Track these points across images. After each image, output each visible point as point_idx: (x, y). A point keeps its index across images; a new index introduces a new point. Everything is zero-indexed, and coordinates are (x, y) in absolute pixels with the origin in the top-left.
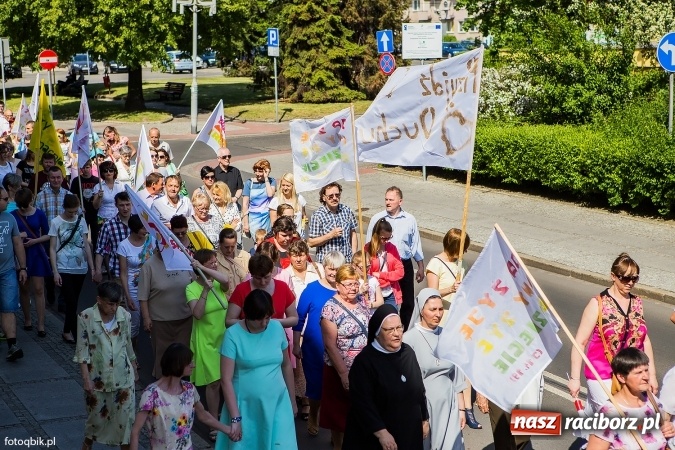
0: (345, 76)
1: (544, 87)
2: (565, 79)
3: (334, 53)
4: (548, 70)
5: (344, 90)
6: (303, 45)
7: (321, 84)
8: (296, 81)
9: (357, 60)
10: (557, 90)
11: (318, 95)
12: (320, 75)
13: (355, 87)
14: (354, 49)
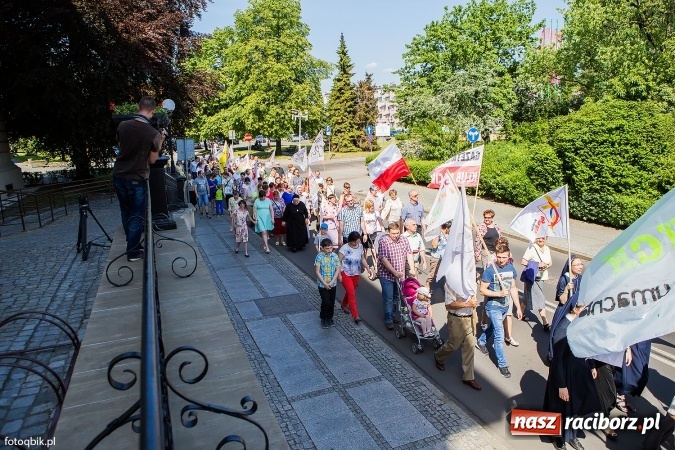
0: (354, 142)
1: (427, 147)
2: (435, 144)
3: (351, 134)
4: (428, 141)
5: (354, 147)
6: (339, 131)
7: (346, 146)
8: (337, 145)
9: (359, 137)
10: (432, 148)
11: (345, 149)
12: (345, 142)
13: (358, 147)
14: (358, 133)
